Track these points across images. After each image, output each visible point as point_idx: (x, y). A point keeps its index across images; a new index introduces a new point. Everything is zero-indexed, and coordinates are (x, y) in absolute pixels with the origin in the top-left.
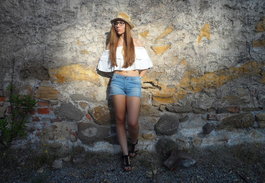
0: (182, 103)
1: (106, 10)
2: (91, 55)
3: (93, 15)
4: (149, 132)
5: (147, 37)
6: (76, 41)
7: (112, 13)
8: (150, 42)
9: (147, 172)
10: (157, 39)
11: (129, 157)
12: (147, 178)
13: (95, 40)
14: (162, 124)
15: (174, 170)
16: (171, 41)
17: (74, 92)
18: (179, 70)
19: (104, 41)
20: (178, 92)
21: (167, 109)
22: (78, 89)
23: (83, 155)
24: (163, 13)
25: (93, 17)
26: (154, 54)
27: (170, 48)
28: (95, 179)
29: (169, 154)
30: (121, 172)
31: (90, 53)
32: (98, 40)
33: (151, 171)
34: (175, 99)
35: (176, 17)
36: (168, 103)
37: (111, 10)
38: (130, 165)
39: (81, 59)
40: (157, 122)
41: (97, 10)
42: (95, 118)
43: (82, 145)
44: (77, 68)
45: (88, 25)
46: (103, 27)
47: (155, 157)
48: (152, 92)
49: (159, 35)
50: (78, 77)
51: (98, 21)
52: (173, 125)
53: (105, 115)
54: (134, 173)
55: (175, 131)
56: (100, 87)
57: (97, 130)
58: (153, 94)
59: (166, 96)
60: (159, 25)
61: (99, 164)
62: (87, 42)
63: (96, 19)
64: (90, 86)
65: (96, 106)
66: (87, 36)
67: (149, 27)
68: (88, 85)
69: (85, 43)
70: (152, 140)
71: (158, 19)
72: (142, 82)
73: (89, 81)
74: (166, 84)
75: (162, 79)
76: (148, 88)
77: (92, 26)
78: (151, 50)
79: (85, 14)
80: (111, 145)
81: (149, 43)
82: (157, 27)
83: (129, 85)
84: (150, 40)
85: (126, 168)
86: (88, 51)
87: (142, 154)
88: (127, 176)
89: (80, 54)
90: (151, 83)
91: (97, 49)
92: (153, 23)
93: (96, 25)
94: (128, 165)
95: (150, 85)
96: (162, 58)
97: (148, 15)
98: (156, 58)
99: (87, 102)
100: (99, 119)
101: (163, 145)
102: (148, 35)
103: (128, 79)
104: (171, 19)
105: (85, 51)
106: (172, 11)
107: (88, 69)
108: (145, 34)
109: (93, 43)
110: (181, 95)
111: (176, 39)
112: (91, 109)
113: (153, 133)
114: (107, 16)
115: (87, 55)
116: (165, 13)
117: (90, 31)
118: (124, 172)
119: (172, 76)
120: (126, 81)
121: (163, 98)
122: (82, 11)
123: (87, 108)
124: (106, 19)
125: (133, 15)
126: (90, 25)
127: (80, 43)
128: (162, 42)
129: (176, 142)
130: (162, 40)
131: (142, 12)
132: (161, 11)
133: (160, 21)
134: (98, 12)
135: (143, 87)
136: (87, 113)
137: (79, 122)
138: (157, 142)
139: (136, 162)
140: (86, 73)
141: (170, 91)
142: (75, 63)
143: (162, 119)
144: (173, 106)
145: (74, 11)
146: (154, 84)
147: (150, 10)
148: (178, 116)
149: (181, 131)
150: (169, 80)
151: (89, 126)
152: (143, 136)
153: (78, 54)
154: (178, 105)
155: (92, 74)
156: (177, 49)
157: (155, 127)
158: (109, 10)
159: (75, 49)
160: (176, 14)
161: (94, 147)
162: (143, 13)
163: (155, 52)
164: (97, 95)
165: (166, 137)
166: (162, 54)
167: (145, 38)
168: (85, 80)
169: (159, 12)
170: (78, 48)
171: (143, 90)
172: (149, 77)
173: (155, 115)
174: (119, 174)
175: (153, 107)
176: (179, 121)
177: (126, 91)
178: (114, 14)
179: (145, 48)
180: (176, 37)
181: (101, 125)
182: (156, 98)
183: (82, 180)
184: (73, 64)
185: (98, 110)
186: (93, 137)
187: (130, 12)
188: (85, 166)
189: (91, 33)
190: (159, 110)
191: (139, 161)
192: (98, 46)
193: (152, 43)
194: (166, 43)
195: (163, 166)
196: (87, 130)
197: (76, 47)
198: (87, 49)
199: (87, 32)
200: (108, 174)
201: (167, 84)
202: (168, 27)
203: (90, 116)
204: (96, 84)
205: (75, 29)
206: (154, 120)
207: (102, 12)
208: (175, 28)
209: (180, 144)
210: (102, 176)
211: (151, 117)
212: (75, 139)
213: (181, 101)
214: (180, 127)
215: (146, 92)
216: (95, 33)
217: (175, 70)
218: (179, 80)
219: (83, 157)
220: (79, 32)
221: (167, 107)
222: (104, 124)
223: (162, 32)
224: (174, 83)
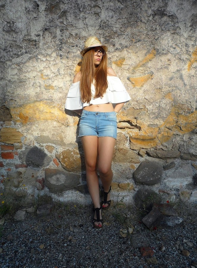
0: (167, 147)
1: (72, 35)
2: (56, 91)
3: (58, 42)
4: (126, 181)
5: (123, 66)
6: (39, 74)
7: (80, 38)
8: (127, 72)
9: (121, 230)
10: (135, 68)
11: (100, 211)
12: (120, 238)
13: (61, 72)
14: (141, 172)
15: (155, 229)
16: (153, 70)
17: (39, 133)
18: (163, 106)
19: (71, 73)
20: (162, 133)
21: (148, 154)
22: (43, 130)
23: (49, 206)
24: (142, 34)
25: (57, 45)
26: (131, 86)
27: (152, 79)
28: (59, 235)
29: (150, 208)
30: (90, 229)
31: (55, 88)
32: (65, 72)
33: (125, 229)
34: (158, 141)
35: (160, 38)
36: (149, 147)
37: (78, 35)
38: (102, 221)
39: (46, 96)
40: (135, 169)
41: (62, 36)
42: (63, 164)
43: (49, 194)
44: (42, 106)
45: (52, 55)
46: (69, 56)
47: (133, 212)
48: (130, 133)
49: (138, 62)
50: (42, 116)
51: (63, 50)
52: (155, 173)
53: (74, 160)
54: (105, 231)
55: (158, 181)
56: (68, 128)
57: (66, 177)
58: (131, 136)
59: (146, 138)
60: (137, 50)
61: (66, 217)
62: (52, 75)
63: (61, 47)
64: (56, 127)
65: (64, 150)
66: (52, 68)
67: (125, 53)
68: (54, 126)
69: (50, 77)
70: (129, 190)
71: (136, 43)
72: (118, 121)
73: (56, 120)
74: (147, 124)
75: (142, 117)
76: (124, 128)
77: (57, 55)
78: (128, 82)
79: (48, 42)
80: (82, 195)
81: (125, 73)
82: (135, 52)
83: (101, 123)
84: (126, 69)
85: (97, 224)
86: (53, 85)
87: (116, 207)
88: (96, 234)
89: (44, 89)
90: (128, 122)
91: (64, 83)
92: (130, 48)
93: (62, 54)
94: (98, 220)
95: (128, 125)
96: (141, 91)
97: (124, 38)
98: (134, 91)
99: (54, 145)
100: (68, 165)
101: (143, 196)
102: (124, 63)
103: (100, 116)
104: (153, 41)
105: (50, 86)
106: (154, 31)
107: (54, 107)
108: (120, 63)
109: (59, 76)
110: (166, 136)
111: (159, 67)
112: (59, 153)
113: (131, 182)
114: (74, 42)
115: (53, 91)
116: (145, 34)
117: (55, 62)
118: (93, 228)
119: (154, 114)
120: (98, 118)
121: (144, 140)
122: (44, 38)
123: (54, 152)
124: (73, 47)
125: (105, 39)
126: (54, 55)
127: (44, 77)
128: (141, 71)
129: (158, 193)
130: (141, 68)
131: (116, 35)
132: (140, 32)
133: (138, 45)
134: (63, 39)
135: (119, 127)
136: (54, 158)
137: (45, 168)
138: (135, 192)
139: (110, 216)
140: (52, 112)
141: (152, 132)
142: (39, 100)
143: (142, 166)
144: (156, 151)
145: (35, 40)
146: (133, 123)
147: (126, 32)
148: (161, 162)
149: (165, 181)
150: (150, 118)
151: (56, 172)
152: (119, 185)
153: (42, 89)
154: (162, 149)
155: (58, 113)
156: (161, 79)
157: (134, 174)
158: (76, 35)
159: (38, 84)
160: (159, 35)
161: (64, 196)
162: (118, 36)
163: (133, 84)
164: (65, 137)
165: (147, 187)
166: (142, 86)
167: (121, 67)
168: (51, 119)
169: (138, 34)
170: (42, 83)
171: (119, 131)
172: (125, 115)
173: (133, 160)
174: (87, 231)
175: (131, 151)
176: (163, 169)
177: (98, 131)
178: (83, 40)
179: (121, 79)
180: (160, 65)
181: (70, 171)
182: (135, 140)
183: (44, 236)
184: (37, 101)
185: (66, 154)
186: (61, 185)
187: (102, 36)
188: (51, 218)
189: (56, 64)
190: (139, 154)
191: (113, 215)
192: (64, 79)
193: (130, 73)
194: (146, 72)
195: (141, 223)
196: (54, 178)
197: (40, 81)
198: (52, 84)
199: (51, 63)
200: (74, 230)
201: (149, 123)
202: (148, 52)
203: (58, 161)
204: (63, 124)
205: (37, 61)
206: (132, 166)
207: (69, 38)
208: (158, 53)
209: (164, 197)
210: (67, 232)
211: (128, 163)
212: (42, 187)
213: (165, 144)
214: (164, 175)
215: (123, 133)
216: (60, 64)
217: (158, 106)
218: (163, 118)
219: (48, 208)
220: (43, 64)
221: (149, 152)
222: (73, 170)
223: (141, 59)
224: (157, 122)
